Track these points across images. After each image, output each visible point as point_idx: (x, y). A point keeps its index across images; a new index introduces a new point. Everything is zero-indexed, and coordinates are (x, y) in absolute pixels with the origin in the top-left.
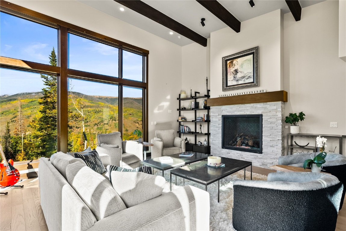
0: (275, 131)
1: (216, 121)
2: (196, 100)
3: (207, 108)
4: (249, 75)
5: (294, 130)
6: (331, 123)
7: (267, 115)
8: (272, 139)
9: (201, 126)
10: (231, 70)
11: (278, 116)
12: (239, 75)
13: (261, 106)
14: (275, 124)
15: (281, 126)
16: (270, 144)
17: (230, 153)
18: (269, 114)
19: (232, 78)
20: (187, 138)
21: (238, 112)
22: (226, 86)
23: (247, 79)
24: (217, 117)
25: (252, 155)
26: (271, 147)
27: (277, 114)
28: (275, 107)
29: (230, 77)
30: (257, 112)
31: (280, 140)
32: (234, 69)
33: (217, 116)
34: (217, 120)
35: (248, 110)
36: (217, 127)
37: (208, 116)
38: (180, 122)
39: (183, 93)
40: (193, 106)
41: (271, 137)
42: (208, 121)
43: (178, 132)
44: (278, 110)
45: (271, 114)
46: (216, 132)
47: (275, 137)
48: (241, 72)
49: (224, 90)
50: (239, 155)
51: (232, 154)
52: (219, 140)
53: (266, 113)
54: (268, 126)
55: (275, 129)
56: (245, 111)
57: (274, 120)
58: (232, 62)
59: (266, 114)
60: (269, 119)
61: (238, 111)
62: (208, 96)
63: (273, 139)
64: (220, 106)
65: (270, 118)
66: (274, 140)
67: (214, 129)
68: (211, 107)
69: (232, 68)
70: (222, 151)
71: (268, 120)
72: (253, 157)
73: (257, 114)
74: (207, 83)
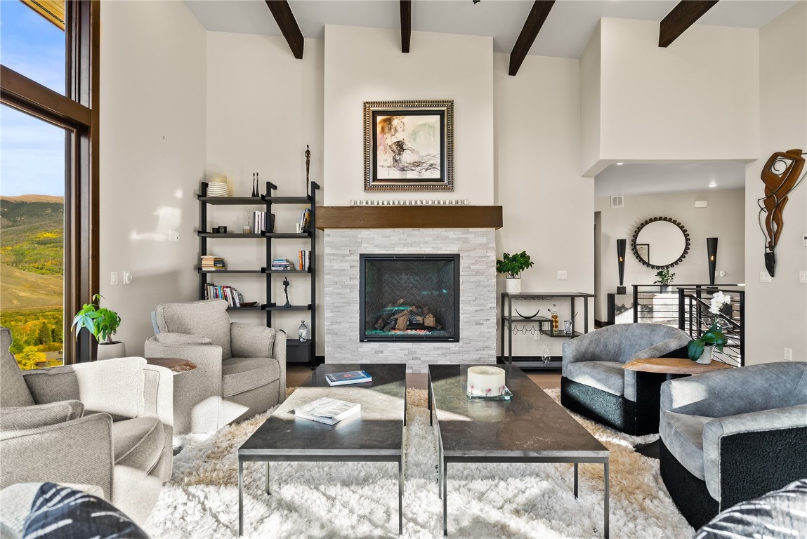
0: (485, 289)
1: (344, 270)
2: (269, 209)
3: (310, 231)
4: (431, 162)
7: (470, 256)
8: (478, 308)
9: (286, 284)
10: (386, 141)
11: (490, 258)
12: (407, 157)
13: (456, 237)
14: (485, 274)
15: (495, 280)
16: (475, 319)
17: (382, 352)
18: (472, 254)
19: (390, 161)
21: (404, 246)
22: (372, 179)
23: (427, 170)
24: (346, 258)
25: (438, 349)
26: (476, 324)
27: (488, 254)
28: (484, 240)
29: (384, 158)
30: (448, 249)
31: (494, 307)
32: (395, 140)
33: (344, 256)
35: (427, 243)
36: (345, 286)
37: (313, 255)
38: (205, 275)
40: (260, 225)
41: (476, 302)
42: (311, 270)
44: (490, 245)
45: (478, 255)
46: (343, 300)
47: (485, 302)
48: (413, 151)
49: (367, 188)
50: (407, 352)
51: (390, 352)
52: (354, 320)
53: (468, 250)
54: (473, 280)
55: (485, 287)
56: (421, 245)
57: (482, 267)
58: (389, 121)
59: (467, 254)
60: (473, 264)
61: (405, 245)
62: (311, 200)
63: (482, 307)
64: (354, 230)
65: (475, 263)
66: (482, 310)
67: (335, 291)
69: (388, 136)
70: (360, 350)
71: (472, 267)
72: (440, 352)
73: (448, 252)
74: (308, 163)
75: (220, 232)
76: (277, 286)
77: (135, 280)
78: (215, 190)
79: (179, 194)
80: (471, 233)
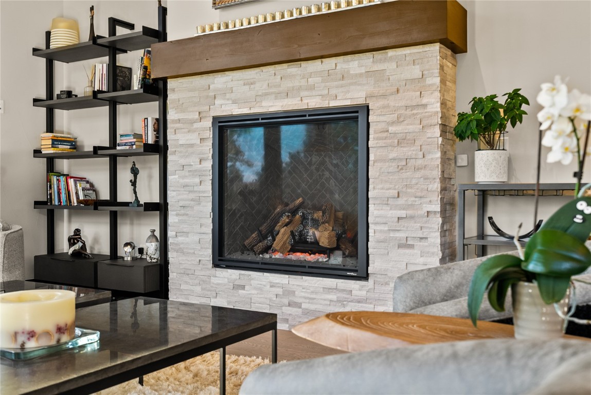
0: (418, 174)
1: (192, 145)
2: (113, 60)
5: (487, 167)
7: (388, 106)
8: (402, 213)
9: (135, 172)
11: (429, 109)
13: (363, 70)
14: (418, 143)
15: (439, 155)
16: (398, 235)
17: (243, 287)
18: (392, 102)
20: (77, 232)
21: (276, 98)
24: (196, 125)
25: (329, 290)
26: (400, 246)
27: (424, 101)
28: (416, 72)
30: (349, 96)
31: (435, 212)
33: (192, 122)
34: (194, 138)
35: (312, 88)
36: (194, 173)
37: (161, 125)
38: (50, 161)
39: (62, 25)
40: (101, 84)
41: (401, 201)
42: (159, 148)
43: (37, 204)
44: (429, 81)
45: (403, 103)
46: (192, 196)
47: (418, 201)
50: (279, 291)
51: (255, 288)
52: (204, 230)
53: (384, 96)
54: (393, 155)
55: (417, 169)
56: (303, 94)
57: (411, 128)
59: (381, 103)
60: (393, 123)
61: (278, 95)
62: (160, 35)
63: (410, 212)
65: (398, 121)
66: (412, 217)
67: (181, 181)
68: (171, 84)
70: (214, 280)
71: (392, 129)
72: (333, 297)
73: (348, 103)
78: (60, 41)
80: (391, 59)
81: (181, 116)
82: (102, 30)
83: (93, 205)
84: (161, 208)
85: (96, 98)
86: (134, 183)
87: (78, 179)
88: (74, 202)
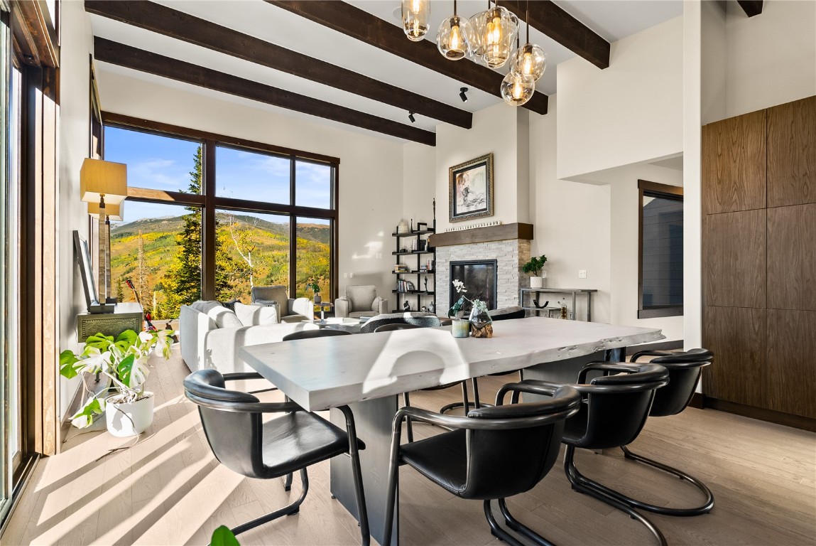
0: (512, 285)
2: (419, 237)
3: (432, 250)
4: (482, 198)
5: (535, 282)
6: (580, 272)
8: (507, 298)
9: (426, 280)
10: (460, 188)
11: (515, 262)
12: (470, 197)
13: (495, 247)
14: (512, 273)
15: (518, 277)
18: (504, 259)
19: (462, 202)
20: (407, 302)
21: (469, 256)
22: (454, 216)
23: (479, 203)
24: (445, 264)
27: (514, 259)
28: (511, 249)
29: (460, 200)
30: (491, 256)
31: (516, 298)
32: (464, 187)
33: (443, 263)
34: (444, 269)
35: (481, 252)
36: (444, 281)
37: (434, 263)
38: (398, 275)
39: (402, 225)
40: (415, 247)
41: (507, 294)
42: (433, 271)
43: (394, 291)
44: (514, 252)
45: (507, 259)
46: (443, 290)
47: (511, 294)
48: (472, 193)
49: (451, 220)
52: (447, 302)
53: (502, 256)
54: (504, 277)
55: (511, 283)
56: (477, 255)
57: (509, 268)
58: (461, 176)
59: (501, 259)
60: (504, 266)
62: (433, 230)
64: (445, 247)
65: (506, 265)
66: (510, 299)
67: (440, 284)
68: (437, 249)
69: (461, 185)
71: (505, 268)
73: (491, 258)
74: (434, 209)
75: (405, 251)
76: (423, 281)
77: (355, 276)
78: (402, 230)
79: (381, 234)
80: (504, 244)
81: (440, 261)
82: (415, 228)
83: (412, 292)
84: (433, 294)
85: (413, 252)
86: (426, 284)
87: (407, 282)
88: (406, 291)
